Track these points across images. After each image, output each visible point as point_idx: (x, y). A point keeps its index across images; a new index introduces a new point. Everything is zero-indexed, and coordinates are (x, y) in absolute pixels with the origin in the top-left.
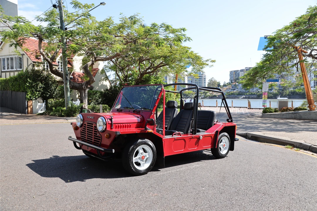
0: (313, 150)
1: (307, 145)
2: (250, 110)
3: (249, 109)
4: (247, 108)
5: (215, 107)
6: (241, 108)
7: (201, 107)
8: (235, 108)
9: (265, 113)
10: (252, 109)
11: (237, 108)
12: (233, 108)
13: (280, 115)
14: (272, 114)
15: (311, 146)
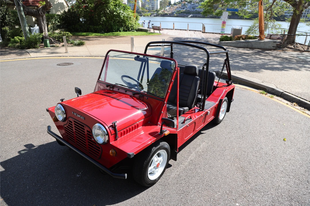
0: (285, 97)
1: (280, 92)
2: (204, 34)
3: (203, 32)
4: (201, 31)
5: (172, 29)
6: (196, 32)
7: (161, 30)
8: (190, 31)
9: (222, 41)
10: (206, 33)
11: (192, 31)
12: (188, 31)
13: (236, 44)
14: (228, 43)
15: (283, 92)
